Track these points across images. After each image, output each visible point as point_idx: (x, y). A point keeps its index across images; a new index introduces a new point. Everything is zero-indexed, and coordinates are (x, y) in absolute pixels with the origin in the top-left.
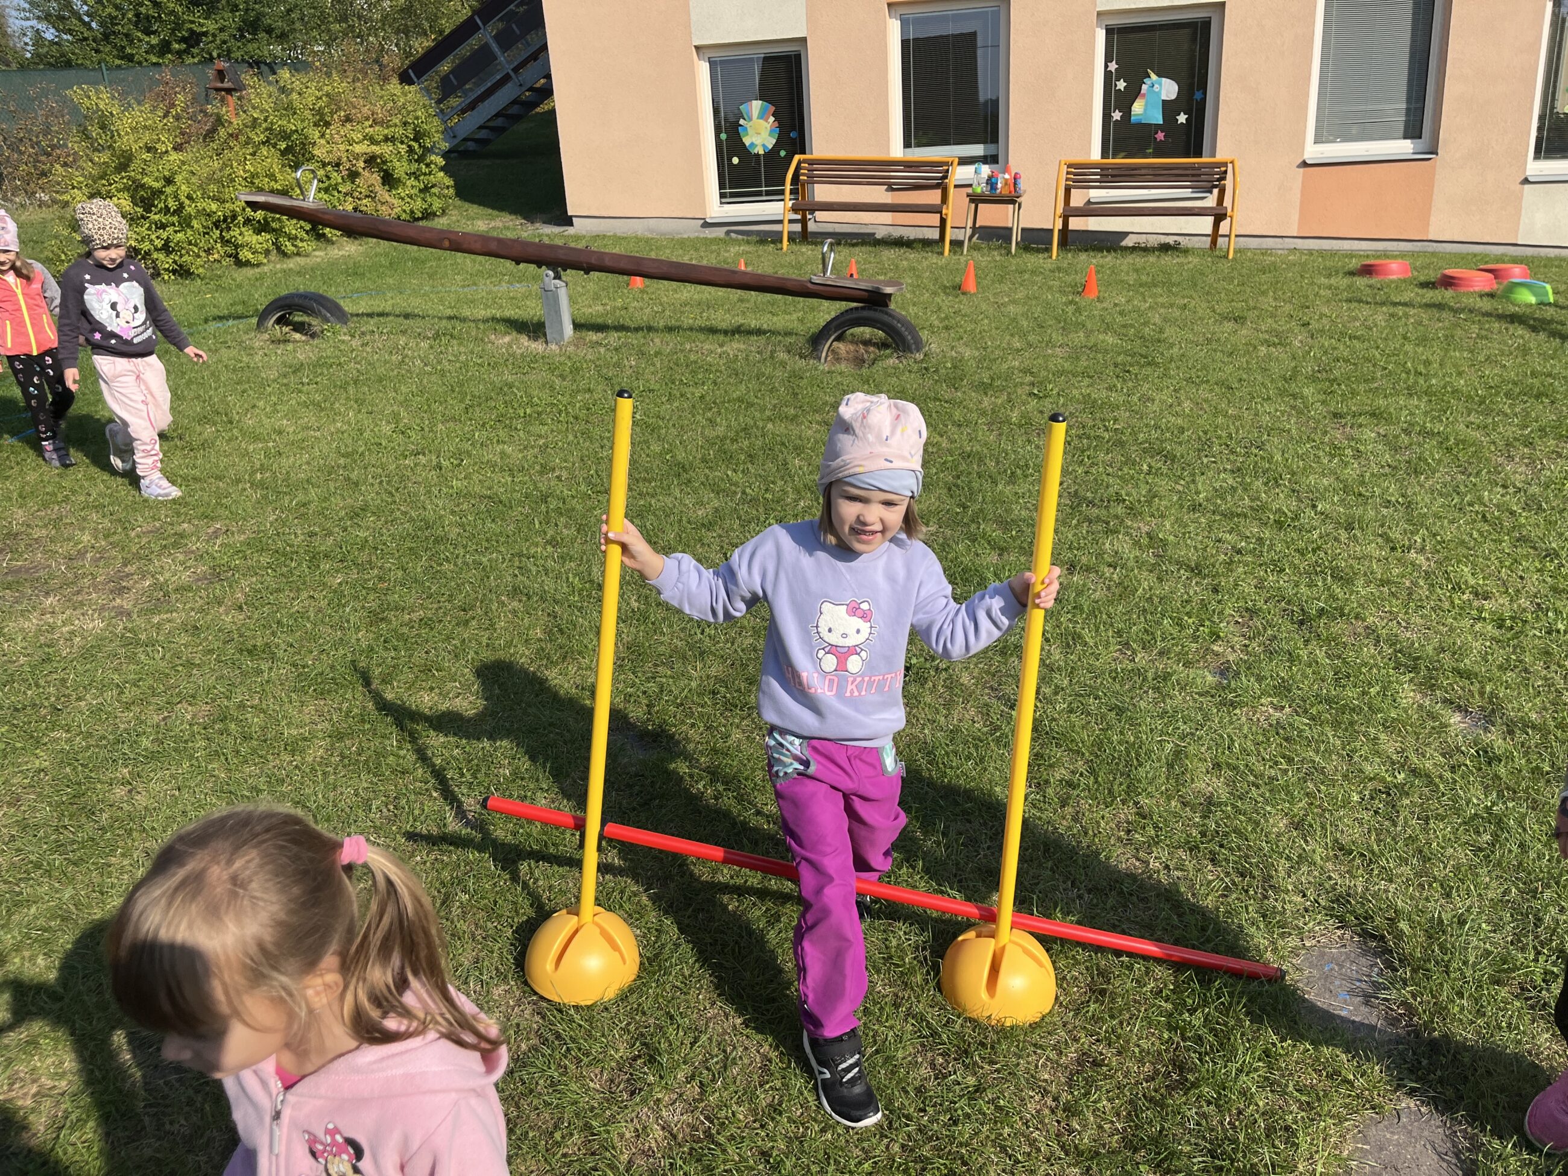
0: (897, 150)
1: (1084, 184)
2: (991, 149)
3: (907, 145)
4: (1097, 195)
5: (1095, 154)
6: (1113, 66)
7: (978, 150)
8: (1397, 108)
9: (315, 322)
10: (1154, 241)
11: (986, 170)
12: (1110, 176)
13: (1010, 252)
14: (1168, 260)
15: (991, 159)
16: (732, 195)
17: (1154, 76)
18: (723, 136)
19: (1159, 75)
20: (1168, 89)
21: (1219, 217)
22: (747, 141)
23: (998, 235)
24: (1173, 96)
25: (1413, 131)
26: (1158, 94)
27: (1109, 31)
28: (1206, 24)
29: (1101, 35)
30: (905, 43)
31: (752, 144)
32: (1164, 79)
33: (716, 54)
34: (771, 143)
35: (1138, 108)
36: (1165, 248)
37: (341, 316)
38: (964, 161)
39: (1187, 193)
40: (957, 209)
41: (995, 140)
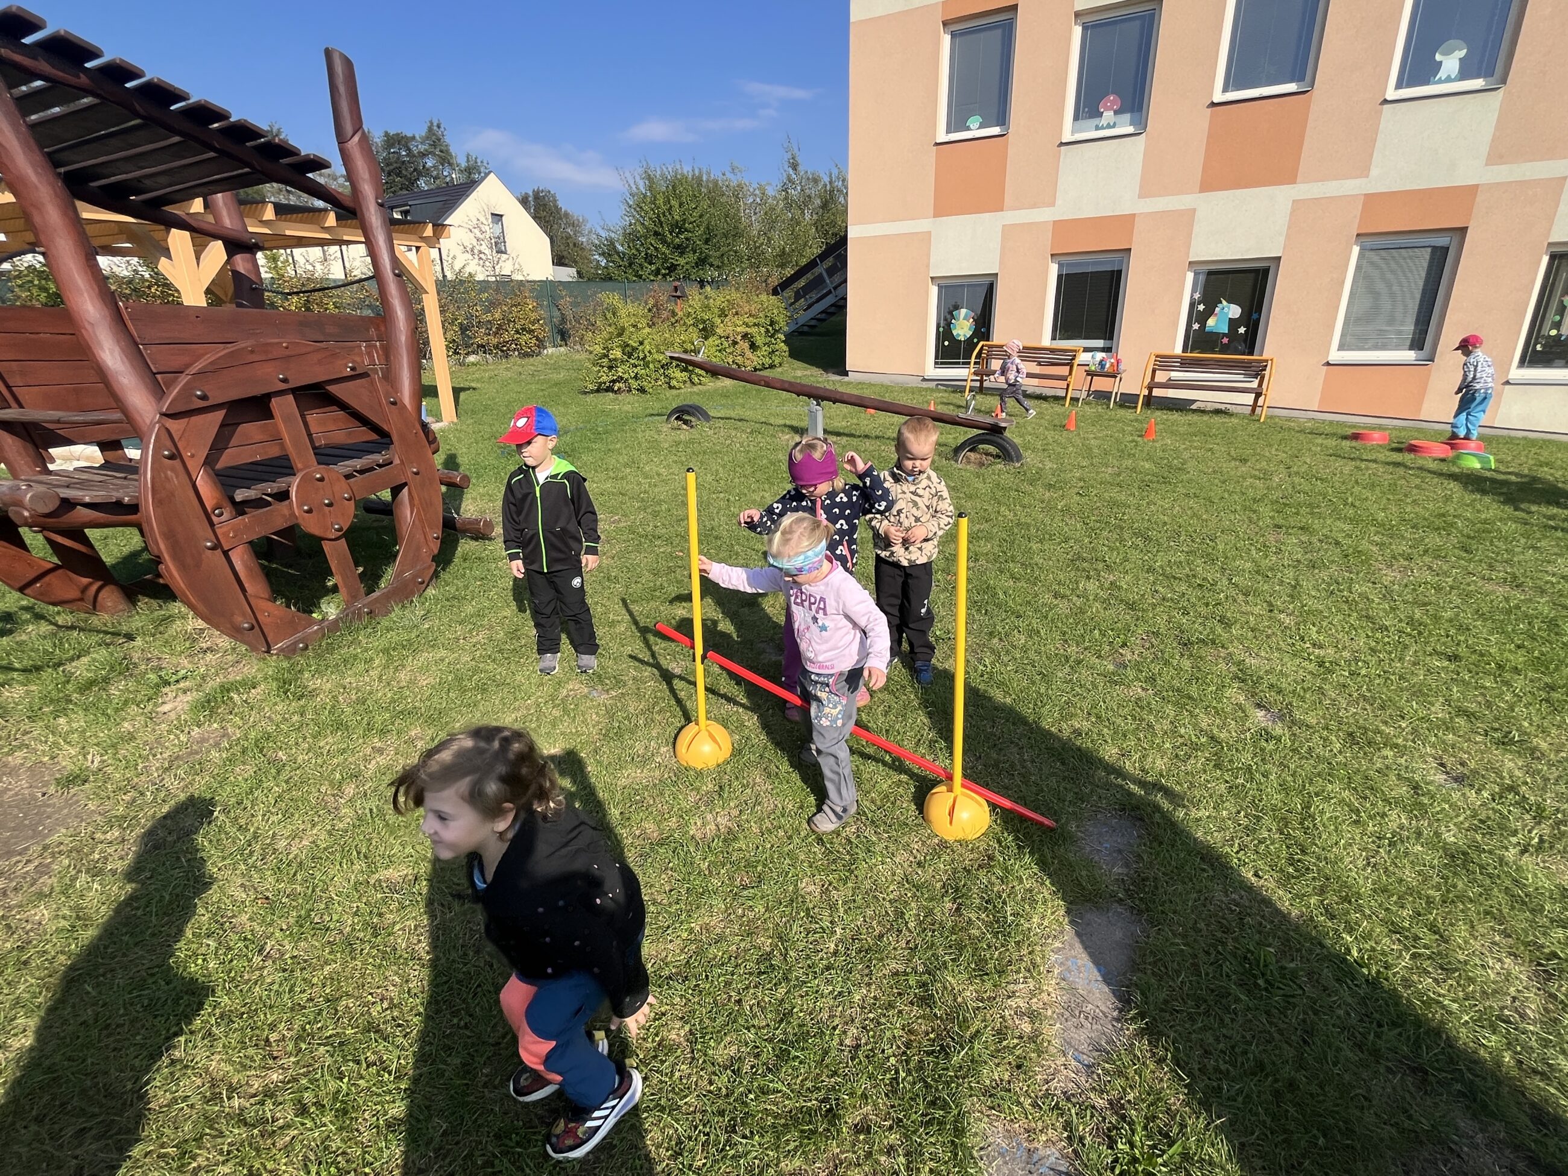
0: (1046, 341)
1: (1166, 368)
2: (1108, 344)
3: (1054, 338)
4: (1175, 375)
5: (1178, 350)
6: (1197, 296)
7: (1100, 343)
8: (1409, 327)
9: (693, 419)
10: (1210, 407)
11: (1100, 355)
12: (1186, 364)
13: (1108, 407)
14: (1217, 419)
15: (1107, 350)
16: (942, 363)
17: (1224, 303)
18: (941, 329)
19: (1229, 302)
20: (1234, 311)
21: (1258, 395)
22: (955, 333)
23: (1103, 396)
24: (1237, 316)
25: (1417, 344)
26: (1227, 314)
27: (1198, 273)
28: (1266, 272)
29: (1191, 276)
30: (1060, 277)
31: (958, 335)
32: (1232, 305)
33: (943, 282)
34: (969, 334)
35: (1211, 322)
36: (1218, 412)
37: (707, 417)
38: (1087, 350)
39: (1241, 378)
40: (1078, 379)
41: (1111, 338)
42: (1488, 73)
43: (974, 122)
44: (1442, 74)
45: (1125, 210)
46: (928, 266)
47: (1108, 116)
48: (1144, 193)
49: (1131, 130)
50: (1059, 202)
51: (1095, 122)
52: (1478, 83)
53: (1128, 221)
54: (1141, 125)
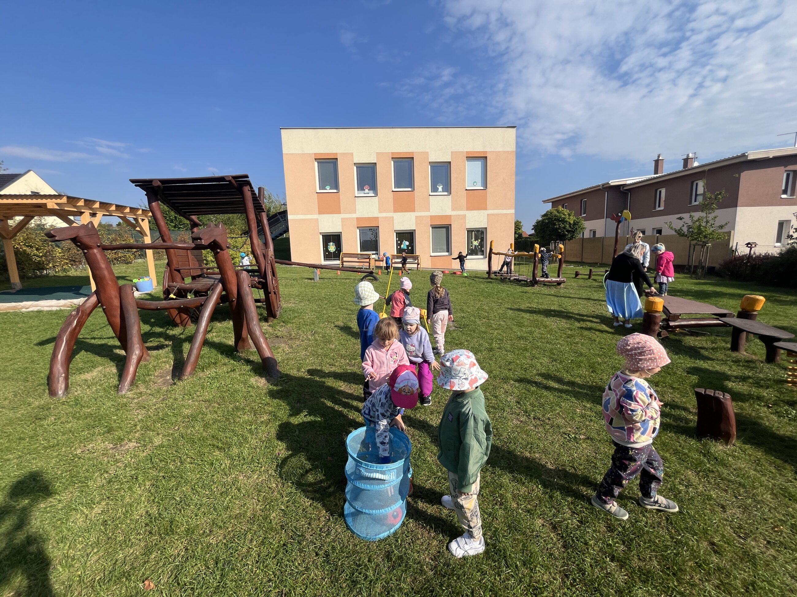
0: (359, 252)
3: (361, 251)
4: (396, 260)
5: (396, 254)
6: (397, 239)
7: (374, 252)
8: (445, 247)
11: (376, 256)
15: (377, 254)
16: (326, 260)
17: (404, 241)
18: (325, 249)
20: (407, 243)
21: (418, 264)
22: (329, 250)
25: (448, 251)
27: (397, 233)
28: (413, 233)
29: (395, 234)
30: (360, 233)
33: (323, 234)
34: (334, 250)
35: (402, 246)
38: (373, 254)
39: (413, 260)
40: (372, 262)
41: (377, 251)
42: (447, 192)
43: (328, 188)
44: (439, 190)
45: (376, 216)
46: (318, 229)
47: (367, 191)
48: (380, 211)
49: (373, 195)
50: (357, 212)
51: (363, 192)
52: (446, 193)
53: (377, 219)
54: (376, 194)
